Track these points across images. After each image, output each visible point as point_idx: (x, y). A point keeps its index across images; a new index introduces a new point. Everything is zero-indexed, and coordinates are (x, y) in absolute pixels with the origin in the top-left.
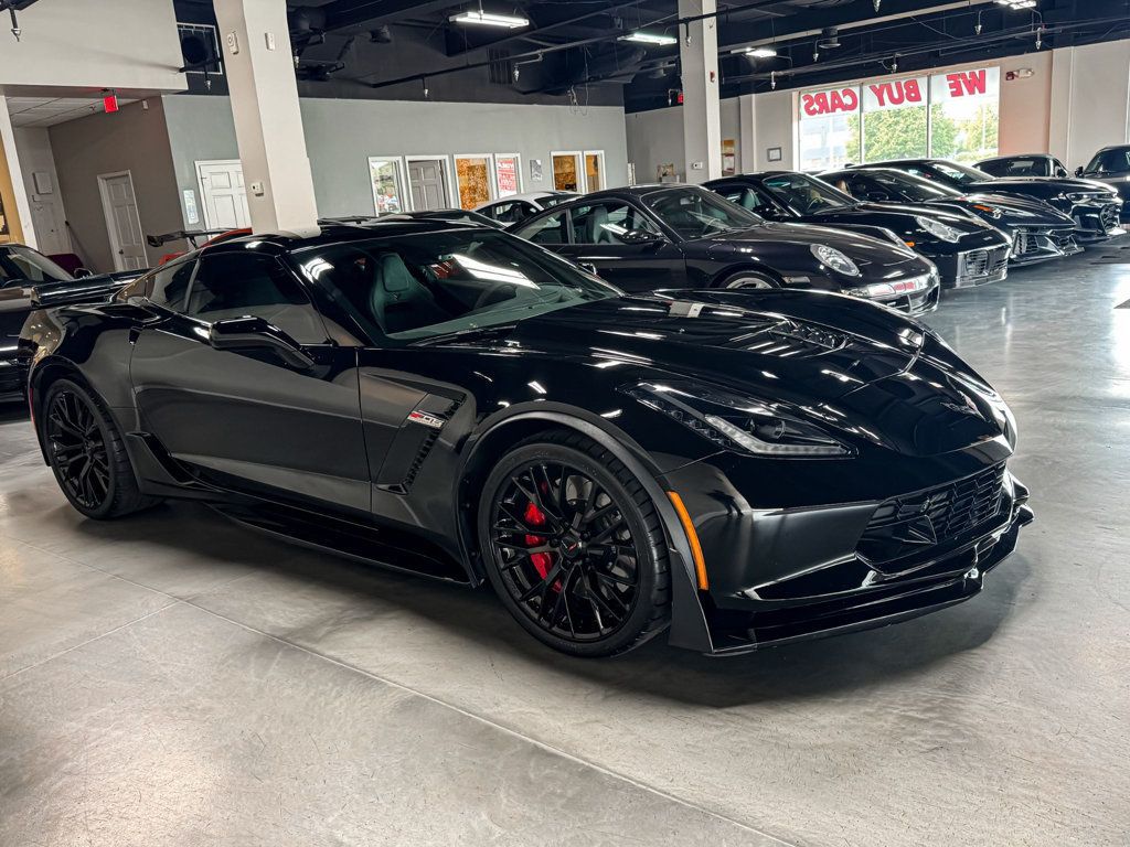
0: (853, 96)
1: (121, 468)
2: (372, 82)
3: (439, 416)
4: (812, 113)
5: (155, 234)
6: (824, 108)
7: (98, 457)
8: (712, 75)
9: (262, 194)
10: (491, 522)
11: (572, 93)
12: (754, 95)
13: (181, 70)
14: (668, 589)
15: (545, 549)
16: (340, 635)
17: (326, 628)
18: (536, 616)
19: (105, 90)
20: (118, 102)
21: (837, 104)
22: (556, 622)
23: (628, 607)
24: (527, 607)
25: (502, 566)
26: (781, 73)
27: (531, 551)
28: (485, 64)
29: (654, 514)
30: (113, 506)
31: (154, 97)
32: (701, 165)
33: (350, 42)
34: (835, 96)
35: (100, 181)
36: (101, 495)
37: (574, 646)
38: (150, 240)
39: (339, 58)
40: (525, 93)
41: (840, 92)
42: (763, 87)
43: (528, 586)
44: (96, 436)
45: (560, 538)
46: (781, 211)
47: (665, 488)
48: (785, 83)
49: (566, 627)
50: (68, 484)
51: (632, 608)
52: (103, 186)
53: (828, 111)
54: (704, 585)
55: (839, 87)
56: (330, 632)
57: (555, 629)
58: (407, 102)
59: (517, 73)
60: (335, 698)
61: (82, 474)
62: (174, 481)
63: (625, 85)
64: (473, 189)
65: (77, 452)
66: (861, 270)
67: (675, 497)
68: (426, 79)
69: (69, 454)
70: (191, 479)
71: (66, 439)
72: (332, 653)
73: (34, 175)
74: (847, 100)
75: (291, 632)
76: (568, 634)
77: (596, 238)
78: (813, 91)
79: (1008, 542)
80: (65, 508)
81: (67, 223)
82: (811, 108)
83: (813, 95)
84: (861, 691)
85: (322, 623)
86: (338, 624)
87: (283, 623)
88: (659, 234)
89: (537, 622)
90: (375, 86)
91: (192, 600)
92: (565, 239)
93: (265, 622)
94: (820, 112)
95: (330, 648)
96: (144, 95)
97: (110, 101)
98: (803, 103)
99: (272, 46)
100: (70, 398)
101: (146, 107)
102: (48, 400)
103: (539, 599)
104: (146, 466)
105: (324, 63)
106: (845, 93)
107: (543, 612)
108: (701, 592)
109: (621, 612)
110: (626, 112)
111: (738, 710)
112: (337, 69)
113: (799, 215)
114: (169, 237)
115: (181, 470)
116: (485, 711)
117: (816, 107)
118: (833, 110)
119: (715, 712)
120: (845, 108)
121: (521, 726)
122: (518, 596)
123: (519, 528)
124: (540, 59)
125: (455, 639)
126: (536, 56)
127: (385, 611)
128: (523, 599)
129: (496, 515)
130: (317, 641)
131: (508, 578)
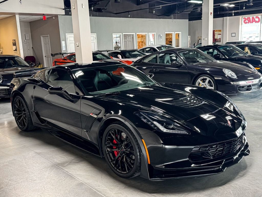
0: (259, 18)
1: (29, 119)
2: (115, 13)
3: (97, 115)
4: (246, 23)
5: (53, 53)
6: (249, 21)
7: (24, 116)
8: (211, 13)
9: (78, 46)
10: (105, 142)
11: (172, 16)
12: (228, 17)
13: (63, 9)
14: (140, 163)
15: (117, 150)
16: (70, 166)
17: (67, 164)
18: (114, 166)
19: (44, 14)
20: (46, 17)
21: (254, 21)
22: (118, 168)
23: (132, 166)
24: (112, 164)
25: (107, 153)
26: (236, 11)
27: (113, 150)
28: (147, 8)
29: (138, 144)
30: (27, 128)
31: (56, 16)
32: (206, 39)
33: (109, 2)
34: (253, 18)
35: (41, 37)
36: (25, 125)
37: (121, 174)
38: (52, 55)
39: (106, 7)
40: (158, 16)
41: (255, 17)
42: (230, 15)
43: (113, 159)
44: (24, 110)
45: (120, 147)
46: (222, 56)
47: (141, 138)
48: (236, 14)
49: (120, 170)
50: (18, 121)
51: (133, 167)
52: (42, 38)
53: (251, 23)
54: (149, 163)
55: (255, 16)
56: (68, 165)
57: (118, 170)
58: (124, 18)
59: (154, 12)
60: (64, 181)
61: (21, 119)
62: (41, 123)
63: (189, 14)
64: (142, 42)
65: (20, 114)
66: (238, 77)
67: (143, 140)
68: (129, 12)
69: (19, 114)
70: (45, 123)
71: (18, 110)
72: (66, 170)
73: (25, 34)
74: (257, 20)
75: (59, 164)
76: (120, 171)
77: (165, 62)
78: (246, 16)
79: (238, 160)
80: (16, 127)
81: (32, 48)
82: (246, 22)
83: (246, 18)
84: (186, 193)
85: (67, 162)
86: (70, 163)
87: (58, 162)
88: (182, 63)
89: (114, 168)
90: (116, 14)
91: (39, 154)
92: (157, 62)
93: (54, 161)
94: (248, 23)
95: (66, 169)
96: (54, 15)
97: (44, 17)
98: (243, 20)
99: (83, 7)
100: (19, 100)
101: (54, 18)
102: (15, 101)
103: (114, 162)
104: (35, 119)
105: (102, 8)
106: (257, 17)
107: (115, 166)
108: (149, 164)
109: (131, 168)
110: (189, 21)
111: (154, 194)
112: (105, 9)
113: (227, 58)
114: (57, 54)
115: (43, 121)
116: (96, 188)
117: (247, 21)
118: (252, 22)
119: (149, 194)
120: (256, 22)
121: (102, 192)
122: (110, 161)
123: (111, 144)
124: (161, 8)
125: (96, 170)
126: (160, 7)
127: (82, 161)
128: (111, 162)
129: (106, 140)
130: (64, 167)
131: (108, 156)
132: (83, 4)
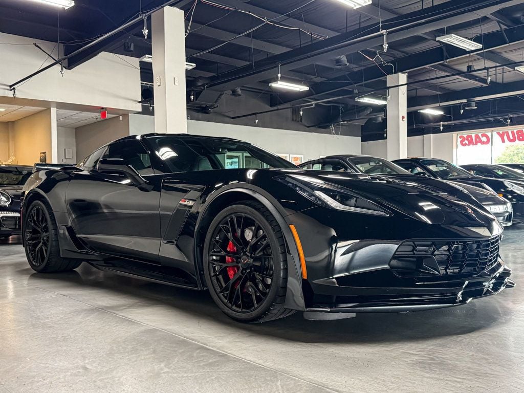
0: (487, 137)
1: (54, 244)
2: (232, 116)
4: (465, 145)
6: (471, 142)
8: (403, 117)
10: (209, 251)
11: (332, 127)
12: (432, 135)
13: (139, 102)
14: (285, 278)
15: (234, 264)
17: (125, 307)
18: (225, 301)
19: (103, 108)
20: (108, 116)
21: (478, 141)
22: (235, 303)
24: (222, 296)
25: (212, 274)
26: (446, 123)
27: (226, 265)
28: (289, 108)
29: (282, 237)
31: (125, 114)
33: (221, 95)
34: (477, 136)
36: (43, 258)
37: (242, 316)
39: (216, 102)
40: (308, 127)
41: (480, 135)
42: (436, 131)
43: (224, 285)
45: (241, 257)
47: (288, 223)
48: (448, 129)
49: (239, 306)
50: (30, 255)
53: (473, 144)
54: (305, 276)
55: (480, 132)
57: (234, 307)
58: (248, 127)
59: (301, 113)
60: (114, 327)
61: (37, 249)
62: (76, 249)
63: (362, 126)
65: (37, 238)
67: (292, 227)
68: (257, 115)
69: (33, 239)
71: (33, 231)
73: (65, 149)
74: (484, 139)
75: (106, 307)
76: (239, 310)
78: (465, 133)
82: (464, 143)
83: (465, 136)
87: (105, 305)
89: (226, 305)
90: (233, 118)
91: (66, 295)
93: (97, 304)
94: (469, 145)
95: (121, 313)
96: (121, 113)
97: (104, 115)
98: (459, 140)
99: (176, 84)
101: (121, 119)
103: (228, 291)
105: (208, 104)
106: (483, 135)
107: (230, 300)
108: (303, 280)
110: (362, 141)
112: (214, 108)
115: (81, 244)
117: (467, 142)
118: (476, 144)
120: (483, 143)
122: (219, 291)
123: (222, 252)
124: (314, 106)
126: (312, 105)
128: (221, 292)
129: (211, 247)
130: (117, 310)
131: (215, 281)
132: (176, 79)
